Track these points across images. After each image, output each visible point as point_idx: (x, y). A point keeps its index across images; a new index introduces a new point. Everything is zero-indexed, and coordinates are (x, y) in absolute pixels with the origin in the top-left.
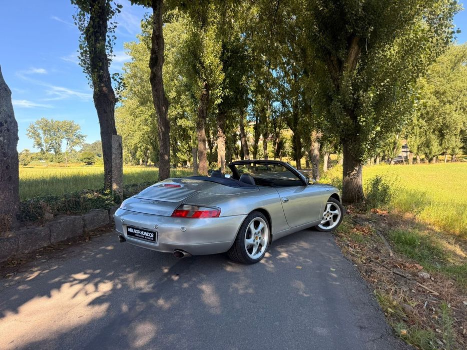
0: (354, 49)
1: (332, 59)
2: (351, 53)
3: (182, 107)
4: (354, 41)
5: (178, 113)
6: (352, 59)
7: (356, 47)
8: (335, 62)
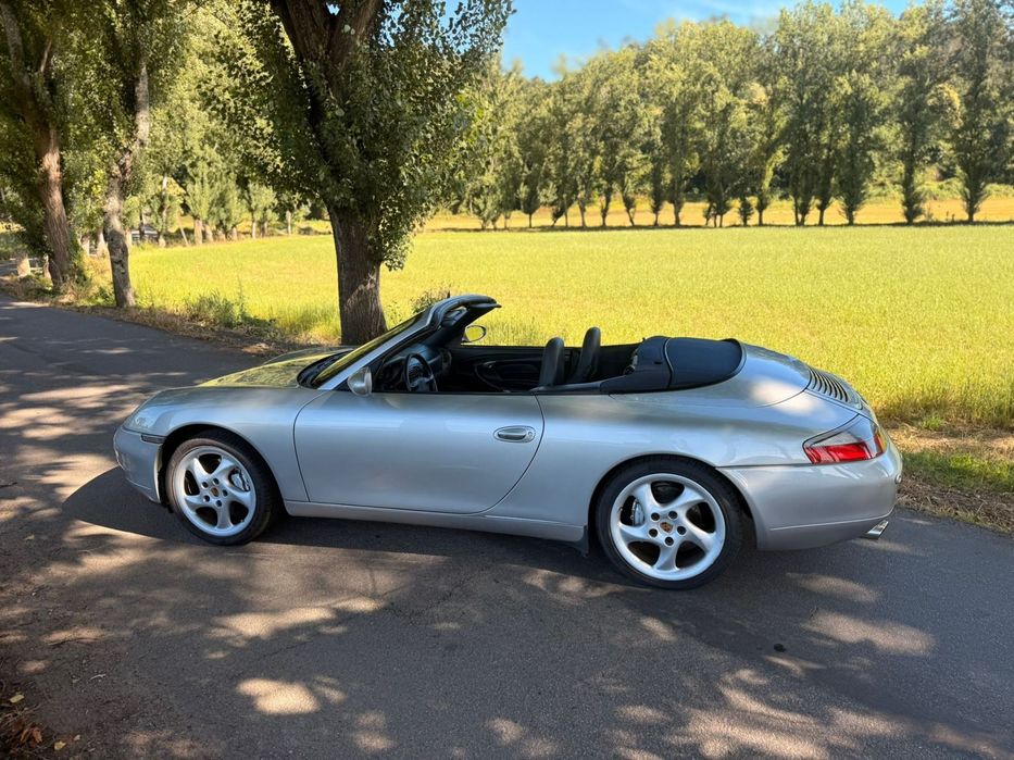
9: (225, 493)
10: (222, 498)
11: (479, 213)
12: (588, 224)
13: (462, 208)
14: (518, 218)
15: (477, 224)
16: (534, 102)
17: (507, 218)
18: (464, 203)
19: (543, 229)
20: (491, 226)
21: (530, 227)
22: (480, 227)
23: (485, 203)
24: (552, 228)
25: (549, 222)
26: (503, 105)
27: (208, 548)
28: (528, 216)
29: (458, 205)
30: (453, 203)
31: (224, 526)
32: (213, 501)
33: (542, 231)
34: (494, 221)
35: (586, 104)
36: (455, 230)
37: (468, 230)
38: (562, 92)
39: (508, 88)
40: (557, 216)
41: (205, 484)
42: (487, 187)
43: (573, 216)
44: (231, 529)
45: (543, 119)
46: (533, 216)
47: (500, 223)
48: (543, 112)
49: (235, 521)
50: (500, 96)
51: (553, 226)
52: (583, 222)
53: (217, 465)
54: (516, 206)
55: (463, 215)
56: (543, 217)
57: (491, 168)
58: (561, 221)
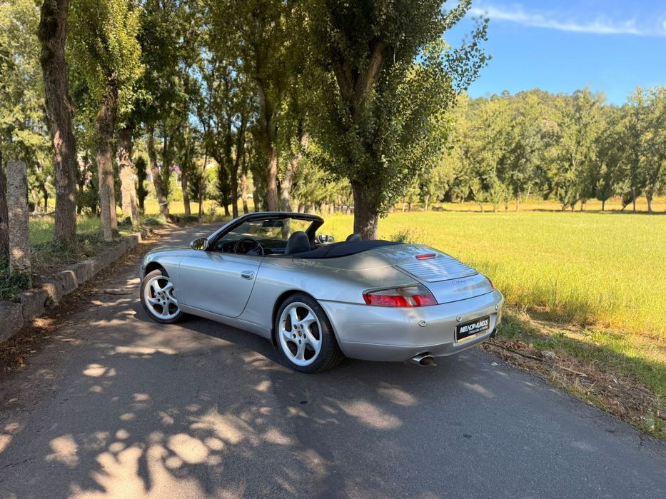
0: (377, 60)
1: (345, 68)
2: (373, 65)
3: (23, 110)
4: (378, 48)
5: (17, 119)
6: (374, 73)
7: (380, 58)
8: (348, 74)
9: (168, 298)
10: (166, 301)
11: (562, 199)
12: (654, 209)
13: (552, 196)
14: (594, 204)
15: (559, 206)
16: (613, 123)
17: (583, 203)
18: (554, 192)
19: (614, 211)
20: (570, 208)
21: (603, 210)
22: (561, 209)
23: (566, 192)
24: (622, 212)
25: (620, 207)
26: (586, 126)
27: (155, 324)
28: (601, 202)
29: (549, 193)
30: (545, 193)
31: (165, 314)
32: (162, 302)
33: (613, 213)
34: (573, 204)
35: (657, 121)
36: (541, 210)
37: (551, 211)
38: (637, 114)
39: (592, 113)
40: (626, 202)
41: (159, 293)
42: (569, 181)
43: (641, 203)
44: (169, 317)
45: (619, 133)
46: (605, 202)
47: (578, 206)
48: (619, 128)
49: (171, 313)
50: (584, 119)
51: (622, 210)
52: (649, 208)
53: (166, 285)
54: (593, 194)
55: (552, 200)
56: (615, 203)
57: (573, 168)
58: (630, 207)
